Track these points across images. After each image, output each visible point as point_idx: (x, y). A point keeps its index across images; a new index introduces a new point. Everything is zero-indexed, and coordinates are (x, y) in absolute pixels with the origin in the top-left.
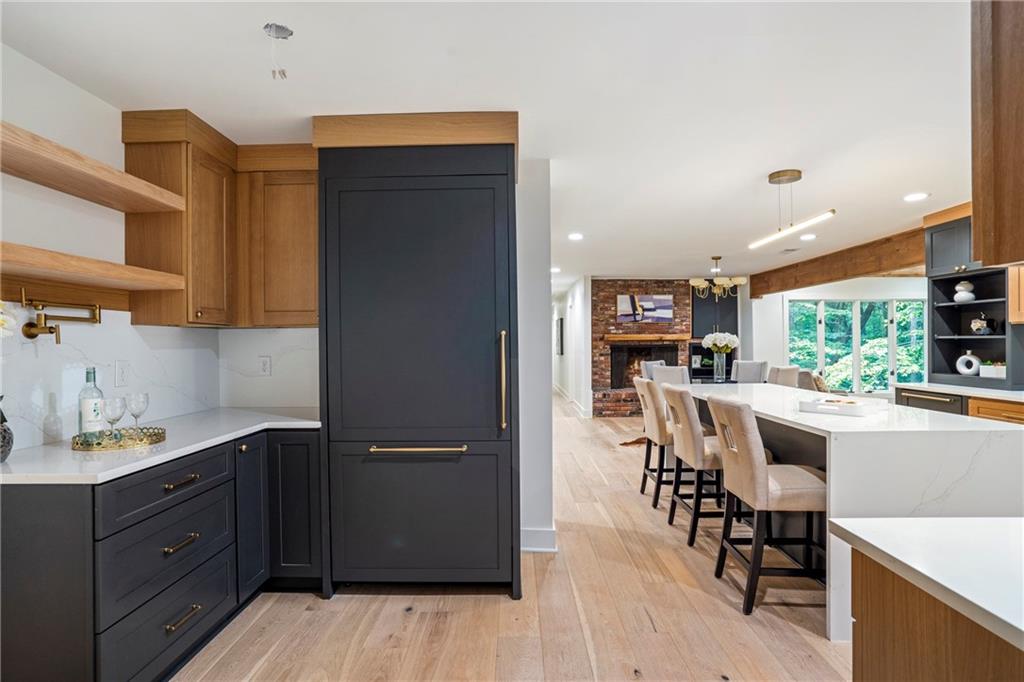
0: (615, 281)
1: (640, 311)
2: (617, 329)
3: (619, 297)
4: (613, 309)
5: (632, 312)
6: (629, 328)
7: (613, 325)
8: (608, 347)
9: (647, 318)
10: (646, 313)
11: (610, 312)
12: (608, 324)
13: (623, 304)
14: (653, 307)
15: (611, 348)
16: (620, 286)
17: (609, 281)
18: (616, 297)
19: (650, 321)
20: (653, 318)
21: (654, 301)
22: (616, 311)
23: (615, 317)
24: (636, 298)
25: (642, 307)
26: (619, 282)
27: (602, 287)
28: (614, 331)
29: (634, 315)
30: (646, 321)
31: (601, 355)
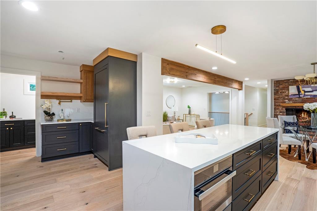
0: (289, 80)
1: (303, 92)
2: (289, 101)
3: (290, 87)
4: (287, 92)
5: (298, 94)
6: (296, 100)
7: (287, 99)
8: (284, 109)
9: (308, 95)
10: (306, 93)
11: (285, 94)
12: (284, 99)
13: (293, 90)
14: (311, 90)
15: (286, 110)
16: (291, 82)
17: (285, 80)
18: (288, 87)
19: (309, 97)
20: (311, 95)
21: (311, 87)
22: (288, 93)
23: (288, 96)
24: (300, 87)
25: (304, 91)
26: (291, 80)
27: (281, 83)
28: (288, 102)
29: (299, 94)
30: (307, 97)
31: (281, 112)
